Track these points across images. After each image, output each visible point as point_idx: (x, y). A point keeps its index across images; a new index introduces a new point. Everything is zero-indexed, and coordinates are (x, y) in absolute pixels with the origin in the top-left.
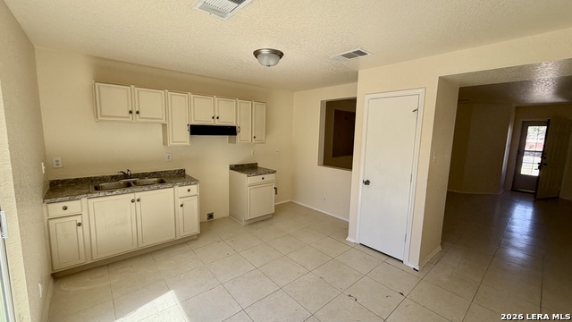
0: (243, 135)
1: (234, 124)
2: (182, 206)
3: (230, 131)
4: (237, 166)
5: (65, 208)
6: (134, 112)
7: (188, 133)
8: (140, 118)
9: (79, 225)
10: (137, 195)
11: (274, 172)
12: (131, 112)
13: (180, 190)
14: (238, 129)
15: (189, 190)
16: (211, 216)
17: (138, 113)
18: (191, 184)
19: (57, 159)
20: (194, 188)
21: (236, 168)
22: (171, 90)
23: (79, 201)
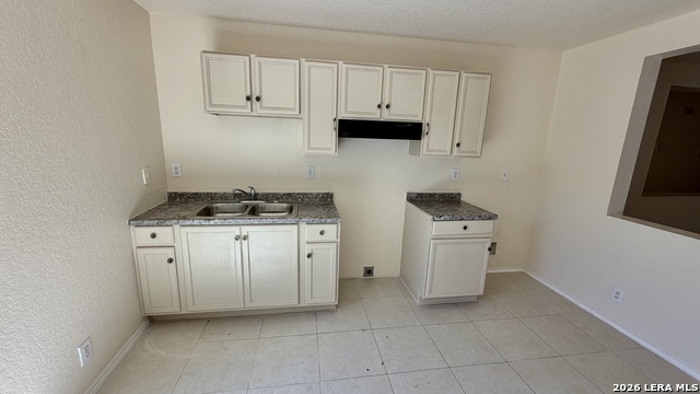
0: (434, 141)
1: (417, 119)
2: (309, 256)
3: (411, 131)
4: (420, 195)
5: (153, 236)
6: (254, 98)
7: (334, 134)
8: (262, 107)
9: (170, 261)
10: (245, 230)
11: (492, 217)
12: (248, 98)
13: (309, 231)
14: (425, 128)
15: (322, 233)
16: (369, 272)
17: (258, 99)
18: (325, 223)
19: (176, 165)
20: (332, 231)
21: (419, 200)
22: (311, 57)
23: (170, 228)
